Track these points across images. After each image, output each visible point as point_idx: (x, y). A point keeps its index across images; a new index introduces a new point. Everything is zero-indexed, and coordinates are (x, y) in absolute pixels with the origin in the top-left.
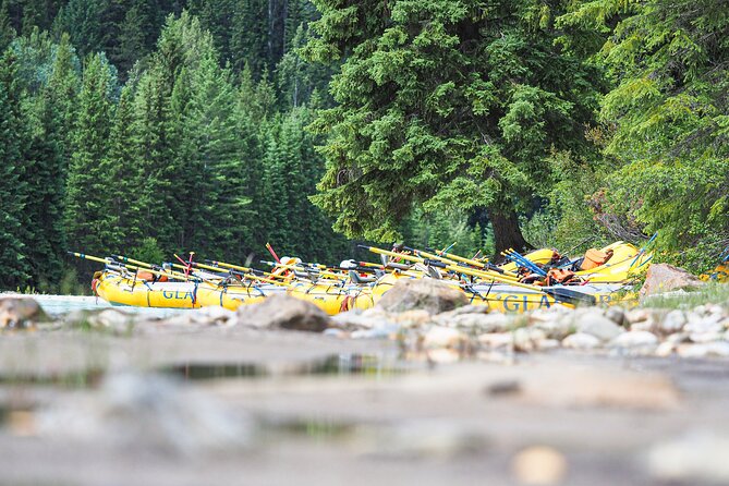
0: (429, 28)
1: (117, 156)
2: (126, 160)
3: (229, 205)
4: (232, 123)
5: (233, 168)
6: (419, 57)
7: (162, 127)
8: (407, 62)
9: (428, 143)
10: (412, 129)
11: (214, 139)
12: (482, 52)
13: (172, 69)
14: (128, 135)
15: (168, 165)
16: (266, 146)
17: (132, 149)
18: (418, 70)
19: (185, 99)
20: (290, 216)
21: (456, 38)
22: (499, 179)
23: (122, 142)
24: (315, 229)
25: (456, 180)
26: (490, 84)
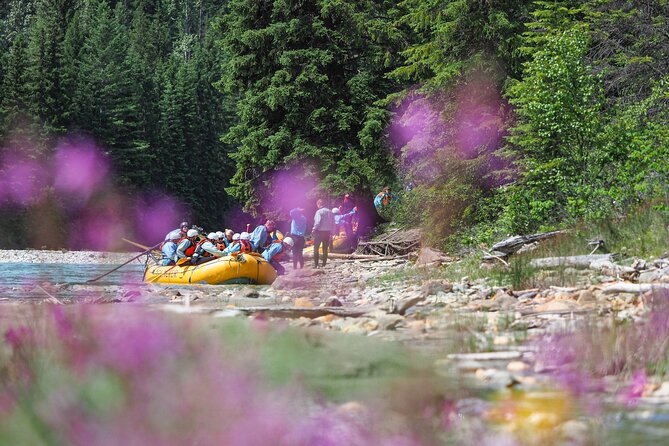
0: (307, 69)
1: (11, 104)
2: (21, 108)
3: (126, 150)
4: (128, 67)
5: (130, 111)
6: (300, 90)
7: (56, 74)
8: (291, 95)
9: (308, 150)
10: (297, 141)
11: (109, 83)
12: (345, 84)
13: (64, 12)
14: (22, 83)
15: (63, 112)
16: (162, 88)
17: (27, 97)
18: (299, 99)
19: (78, 43)
20: (187, 159)
21: (325, 76)
22: (359, 174)
23: (16, 90)
24: (214, 171)
25: (329, 176)
26: (350, 108)
